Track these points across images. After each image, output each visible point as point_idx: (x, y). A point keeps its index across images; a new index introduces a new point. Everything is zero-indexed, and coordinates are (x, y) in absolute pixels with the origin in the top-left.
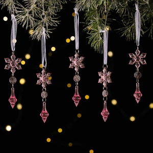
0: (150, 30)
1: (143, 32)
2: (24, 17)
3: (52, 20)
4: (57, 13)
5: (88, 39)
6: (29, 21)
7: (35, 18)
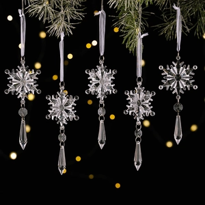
0: (196, 27)
1: (188, 30)
2: (40, 7)
3: (76, 12)
4: (82, 3)
5: (122, 38)
6: (47, 13)
7: (54, 9)
